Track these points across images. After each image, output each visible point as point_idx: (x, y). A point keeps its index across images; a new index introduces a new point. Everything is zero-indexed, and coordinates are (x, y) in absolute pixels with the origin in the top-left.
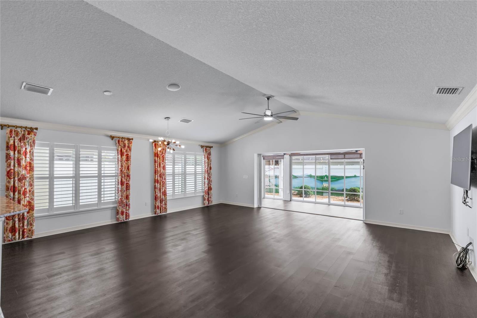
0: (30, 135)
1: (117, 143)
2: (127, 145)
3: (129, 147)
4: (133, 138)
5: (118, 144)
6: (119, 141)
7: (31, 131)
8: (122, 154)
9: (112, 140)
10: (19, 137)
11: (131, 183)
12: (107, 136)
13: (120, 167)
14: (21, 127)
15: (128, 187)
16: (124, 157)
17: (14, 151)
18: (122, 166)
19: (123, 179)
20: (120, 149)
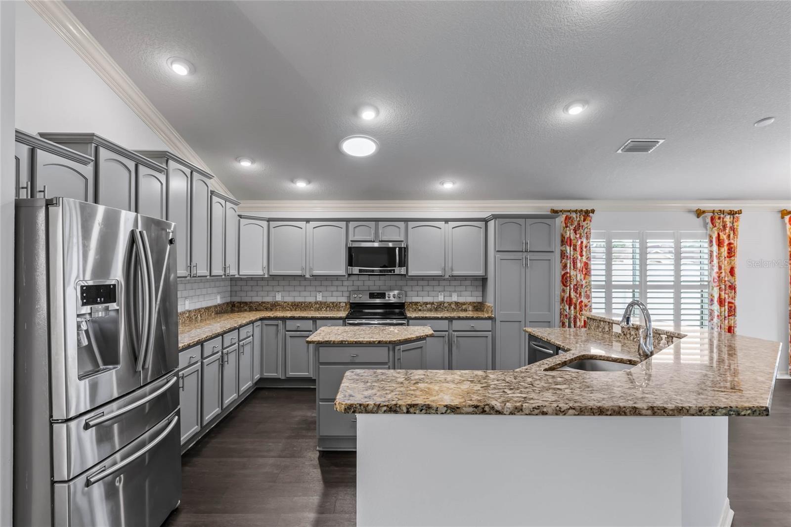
0: (586, 222)
1: (708, 223)
2: (729, 225)
3: (733, 229)
4: (741, 210)
5: (710, 225)
6: (712, 219)
7: (587, 214)
8: (720, 243)
9: (698, 217)
10: (574, 226)
11: (738, 302)
12: (690, 211)
13: (716, 269)
14: (576, 211)
15: (732, 311)
16: (725, 252)
17: (570, 246)
18: (720, 268)
19: (723, 293)
20: (715, 236)
